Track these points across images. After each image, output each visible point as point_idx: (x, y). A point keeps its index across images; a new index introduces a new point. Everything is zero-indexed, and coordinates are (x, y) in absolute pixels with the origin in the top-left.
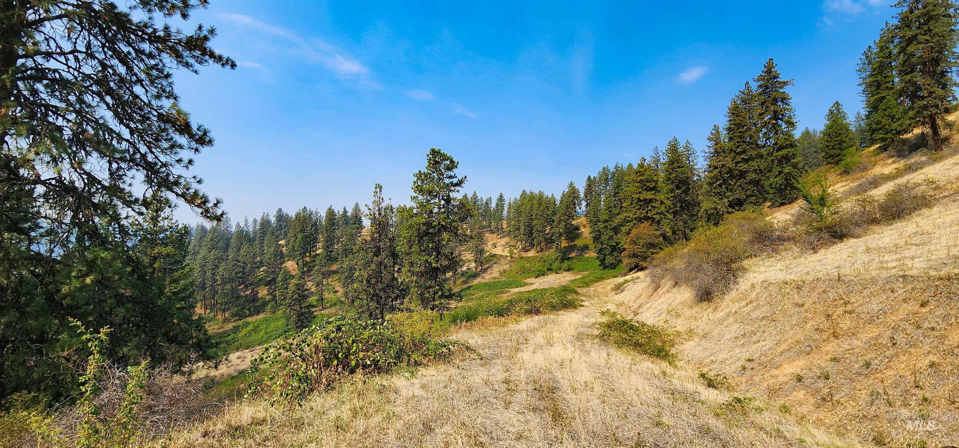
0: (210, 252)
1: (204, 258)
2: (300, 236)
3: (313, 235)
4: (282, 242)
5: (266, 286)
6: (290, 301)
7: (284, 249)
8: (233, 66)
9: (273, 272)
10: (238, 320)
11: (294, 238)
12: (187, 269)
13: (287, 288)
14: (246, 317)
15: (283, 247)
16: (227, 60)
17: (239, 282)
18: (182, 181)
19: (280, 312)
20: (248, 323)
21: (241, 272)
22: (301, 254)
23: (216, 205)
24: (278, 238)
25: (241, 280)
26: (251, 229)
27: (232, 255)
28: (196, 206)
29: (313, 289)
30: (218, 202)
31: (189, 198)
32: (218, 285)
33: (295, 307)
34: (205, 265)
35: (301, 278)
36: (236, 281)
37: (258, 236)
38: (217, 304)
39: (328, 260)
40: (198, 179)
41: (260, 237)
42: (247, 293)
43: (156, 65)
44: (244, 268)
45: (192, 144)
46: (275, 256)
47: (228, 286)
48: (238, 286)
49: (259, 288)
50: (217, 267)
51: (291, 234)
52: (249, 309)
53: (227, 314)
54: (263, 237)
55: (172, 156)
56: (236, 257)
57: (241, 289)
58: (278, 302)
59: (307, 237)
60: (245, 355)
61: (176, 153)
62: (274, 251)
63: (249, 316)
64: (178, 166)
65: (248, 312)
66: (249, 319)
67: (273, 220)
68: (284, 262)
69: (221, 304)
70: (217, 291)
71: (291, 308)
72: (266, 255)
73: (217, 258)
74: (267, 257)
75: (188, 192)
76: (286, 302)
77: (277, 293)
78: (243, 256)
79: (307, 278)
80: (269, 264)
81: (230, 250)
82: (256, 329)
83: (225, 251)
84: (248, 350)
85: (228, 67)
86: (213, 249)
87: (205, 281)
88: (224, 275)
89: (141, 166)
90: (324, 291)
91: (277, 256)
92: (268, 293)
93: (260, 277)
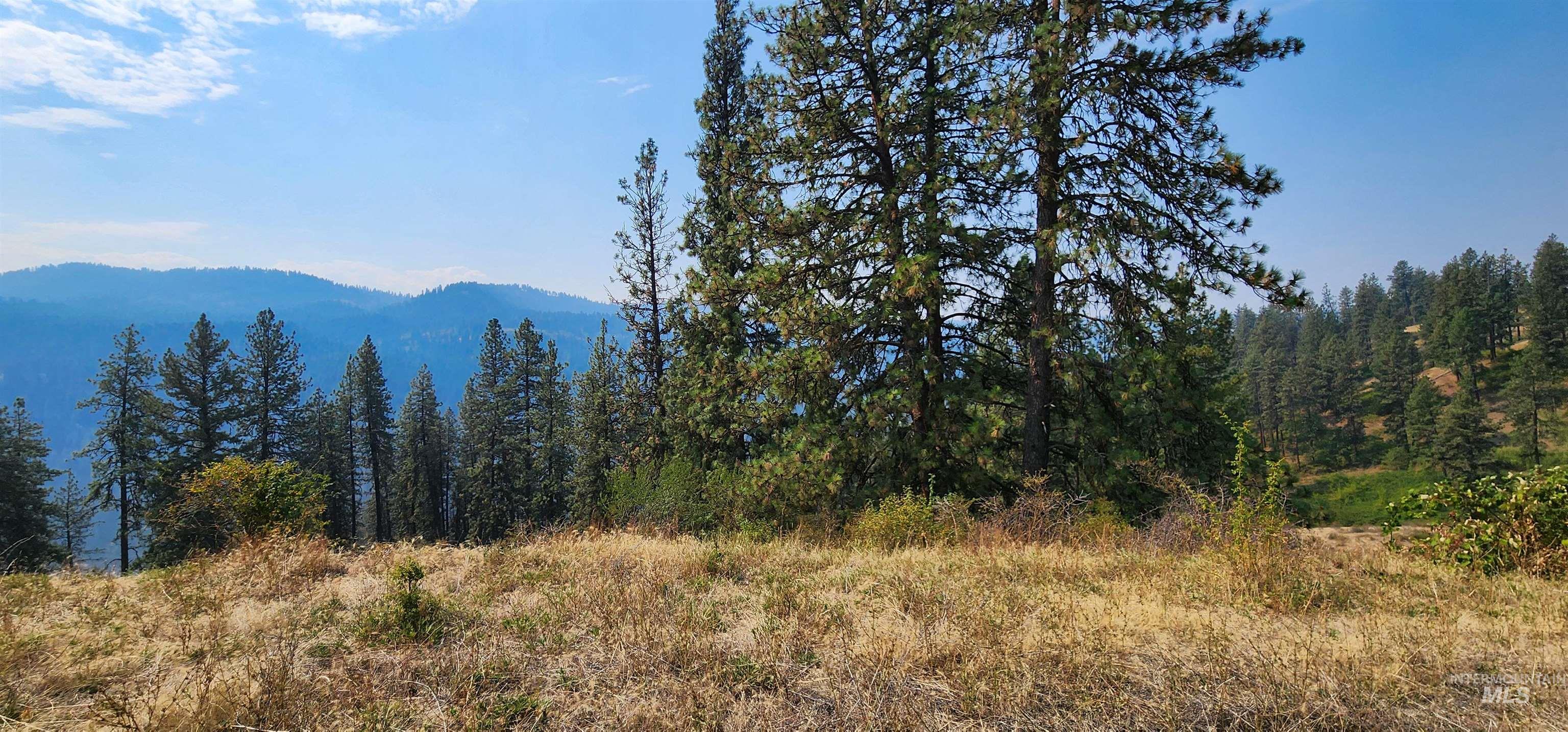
0: (1263, 352)
1: (1255, 363)
2: (1460, 314)
3: (1497, 309)
4: (1413, 329)
5: (1380, 414)
6: (1444, 449)
7: (1419, 343)
8: (1299, 47)
9: (1395, 388)
10: (1325, 472)
11: (1445, 319)
12: (1233, 379)
13: (1432, 422)
14: (1340, 468)
15: (1416, 339)
16: (1288, 43)
17: (1322, 403)
18: (1237, 253)
19: (1418, 468)
20: (1346, 480)
21: (1324, 387)
22: (1464, 352)
23: (1292, 283)
24: (1402, 321)
25: (1326, 401)
26: (1338, 308)
27: (1304, 356)
28: (1262, 287)
29: (1508, 429)
30: (1296, 277)
31: (1251, 278)
32: (1282, 407)
33: (1457, 463)
34: (1258, 374)
35: (1467, 403)
36: (1315, 402)
37: (1354, 320)
38: (1283, 439)
39: (1550, 365)
40: (1261, 247)
41: (1360, 321)
42: (1339, 425)
43: (1183, 98)
44: (1329, 380)
45: (1249, 196)
46: (1399, 357)
47: (1301, 411)
48: (1321, 412)
49: (1365, 418)
50: (1278, 377)
51: (1435, 309)
52: (1346, 455)
53: (1302, 459)
54: (1367, 320)
55: (1221, 221)
56: (1312, 361)
57: (1325, 417)
58: (1412, 448)
59: (1480, 314)
60: (1345, 535)
61: (1225, 215)
62: (1394, 348)
63: (1347, 467)
64: (1229, 233)
65: (1343, 459)
66: (1349, 474)
67: (1386, 286)
68: (1420, 369)
69: (1290, 441)
70: (1282, 418)
71: (1446, 464)
72: (1373, 356)
73: (1277, 362)
74: (1377, 360)
75: (1247, 269)
76: (1433, 450)
77: (1409, 431)
78: (1325, 359)
79: (1486, 405)
80: (1385, 373)
81: (1300, 348)
82: (1363, 493)
83: (1289, 351)
84: (1349, 529)
85: (1290, 55)
86: (1268, 347)
87: (1260, 400)
88: (1291, 391)
89: (1177, 241)
90: (1542, 436)
91: (1403, 357)
92: (1386, 429)
93: (1367, 397)
